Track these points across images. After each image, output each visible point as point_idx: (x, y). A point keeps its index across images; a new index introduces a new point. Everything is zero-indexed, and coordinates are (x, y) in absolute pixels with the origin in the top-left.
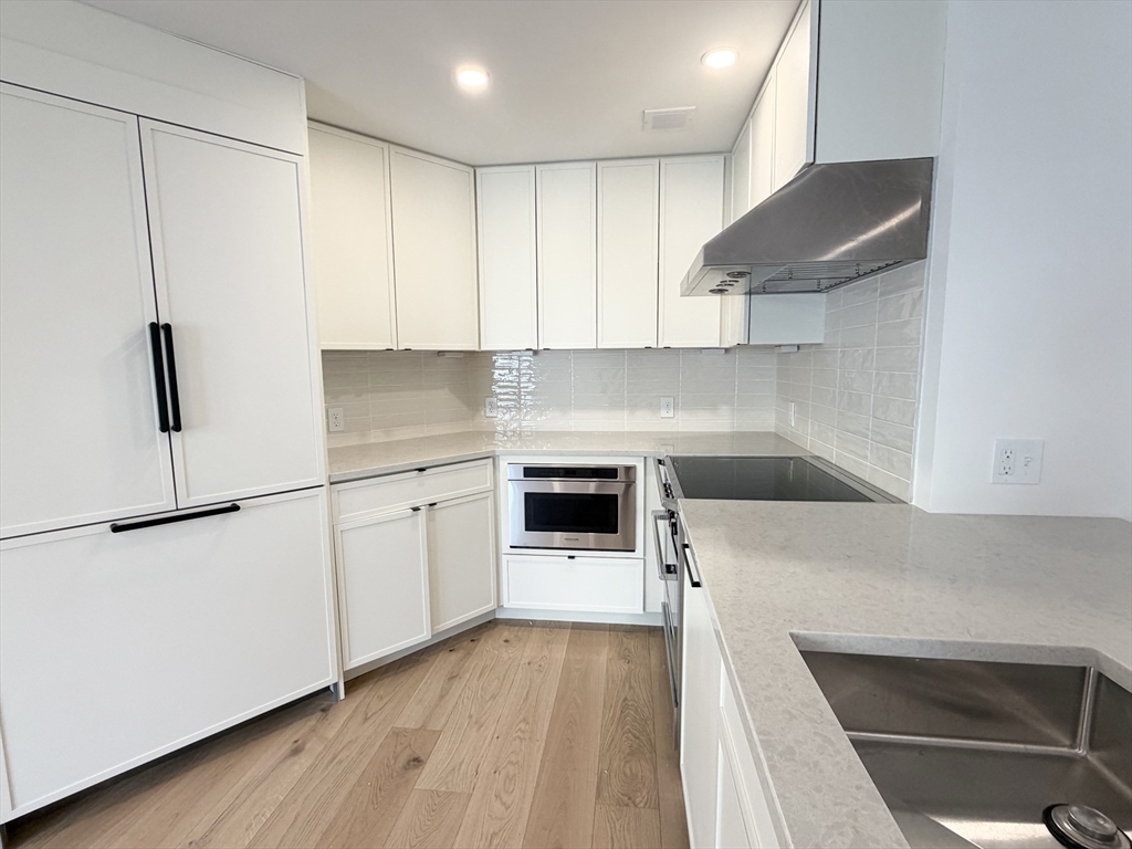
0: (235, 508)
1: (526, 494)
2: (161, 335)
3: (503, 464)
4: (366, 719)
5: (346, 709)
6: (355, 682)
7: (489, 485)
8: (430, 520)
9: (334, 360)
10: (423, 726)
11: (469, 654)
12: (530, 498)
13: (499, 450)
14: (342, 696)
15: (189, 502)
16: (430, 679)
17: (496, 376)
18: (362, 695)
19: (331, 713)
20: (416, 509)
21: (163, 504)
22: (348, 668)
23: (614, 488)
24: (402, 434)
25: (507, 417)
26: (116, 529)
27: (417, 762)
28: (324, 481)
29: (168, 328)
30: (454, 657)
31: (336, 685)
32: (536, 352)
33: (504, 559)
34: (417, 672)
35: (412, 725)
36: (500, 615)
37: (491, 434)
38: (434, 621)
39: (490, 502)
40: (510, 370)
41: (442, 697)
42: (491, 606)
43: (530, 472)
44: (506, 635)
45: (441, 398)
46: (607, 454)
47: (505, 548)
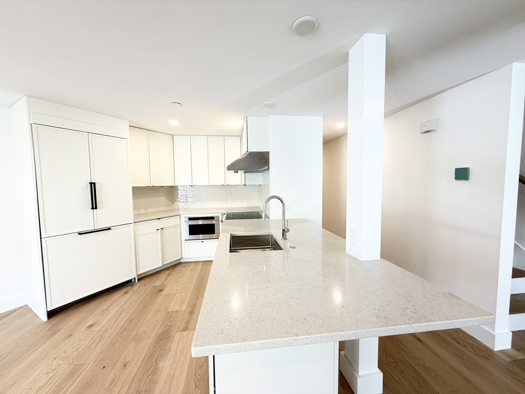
0: (109, 229)
1: (189, 225)
2: (93, 185)
3: (182, 217)
4: (145, 285)
5: (137, 286)
6: (141, 278)
7: (178, 223)
8: (162, 233)
9: (135, 189)
10: (162, 285)
11: (173, 270)
12: (190, 226)
13: (181, 213)
14: (137, 281)
15: (97, 228)
16: (163, 276)
17: (179, 193)
18: (142, 282)
19: (134, 286)
20: (158, 230)
21: (91, 228)
22: (139, 273)
23: (214, 222)
24: (150, 210)
25: (183, 204)
26: (80, 234)
27: (161, 290)
28: (133, 222)
29: (94, 183)
30: (169, 271)
31: (135, 278)
32: (192, 186)
33: (183, 244)
34: (158, 275)
35: (158, 285)
36: (182, 261)
37: (178, 210)
38: (163, 262)
39: (179, 227)
40: (184, 191)
41: (166, 279)
42: (180, 257)
43: (190, 219)
44: (184, 265)
45: (162, 199)
46: (212, 213)
47: (183, 241)
